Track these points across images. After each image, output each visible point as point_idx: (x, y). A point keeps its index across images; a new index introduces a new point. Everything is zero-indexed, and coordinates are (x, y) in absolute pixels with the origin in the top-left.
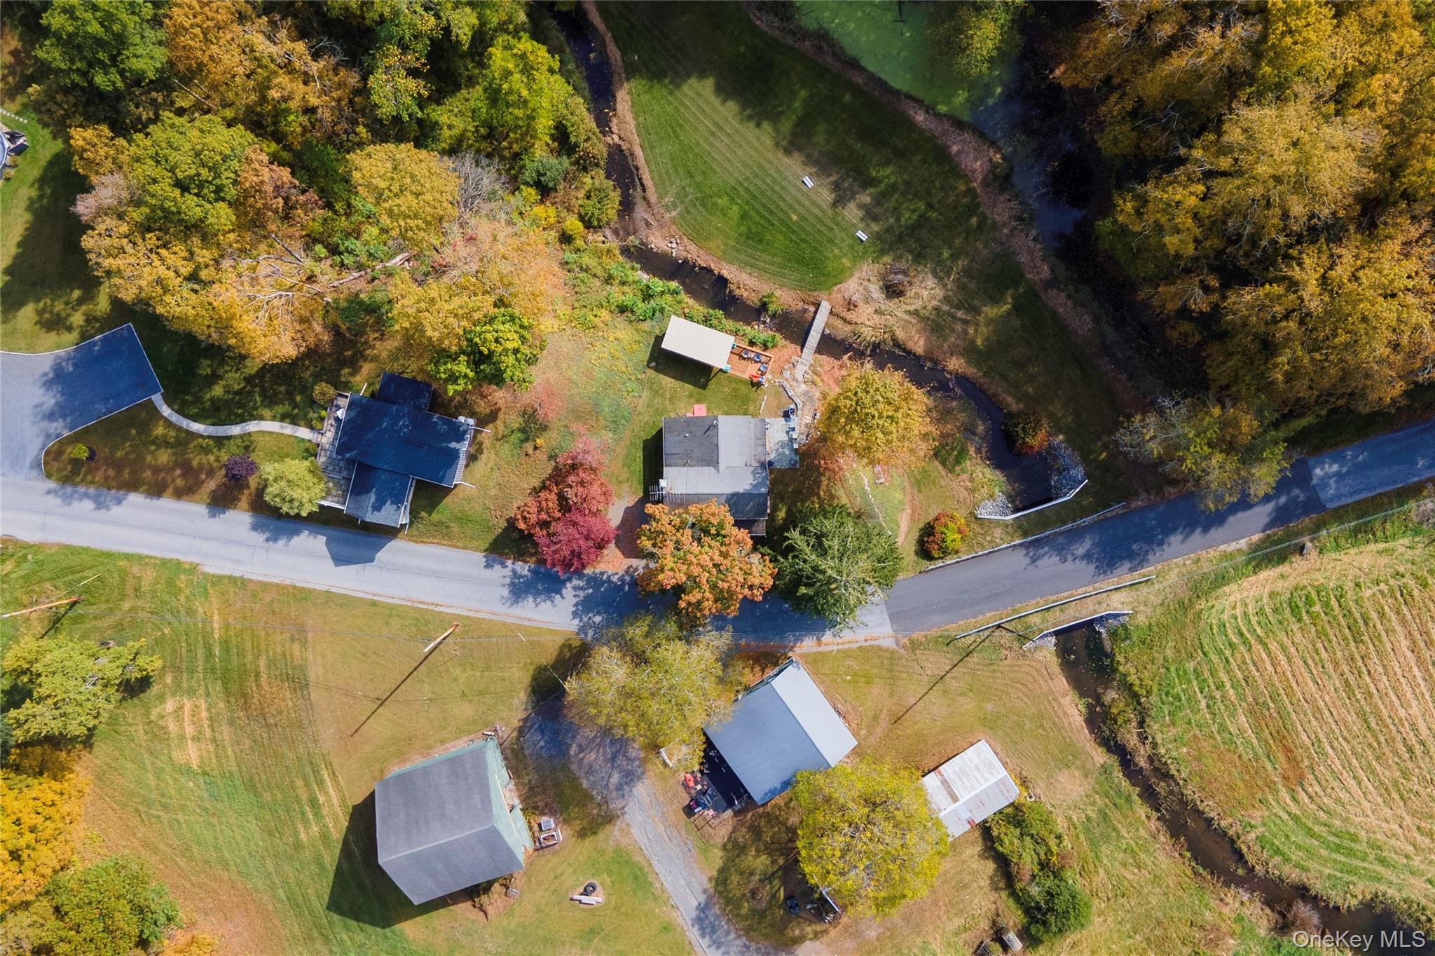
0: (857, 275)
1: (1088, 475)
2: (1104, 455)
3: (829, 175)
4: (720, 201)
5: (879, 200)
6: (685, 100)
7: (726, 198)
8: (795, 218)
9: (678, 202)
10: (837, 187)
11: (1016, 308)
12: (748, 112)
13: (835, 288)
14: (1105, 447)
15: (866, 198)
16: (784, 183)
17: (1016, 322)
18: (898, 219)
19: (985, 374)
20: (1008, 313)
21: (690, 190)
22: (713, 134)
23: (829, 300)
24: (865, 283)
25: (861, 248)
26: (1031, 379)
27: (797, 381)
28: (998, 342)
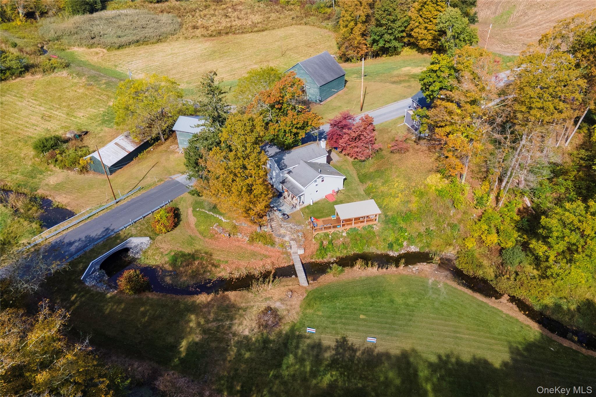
0: (298, 309)
1: (82, 282)
2: (73, 298)
3: (363, 353)
4: (413, 300)
5: (318, 360)
6: (493, 341)
7: (411, 303)
8: (362, 317)
9: (435, 287)
10: (353, 350)
11: (174, 348)
12: (453, 360)
13: (306, 295)
14: (73, 303)
15: (327, 355)
16: (386, 331)
17: (170, 340)
18: (296, 355)
19: (178, 302)
20: (178, 343)
21: (434, 296)
22: (455, 332)
23: (305, 288)
24: (288, 308)
25: (306, 324)
26: (144, 314)
27: (293, 240)
28: (177, 322)
